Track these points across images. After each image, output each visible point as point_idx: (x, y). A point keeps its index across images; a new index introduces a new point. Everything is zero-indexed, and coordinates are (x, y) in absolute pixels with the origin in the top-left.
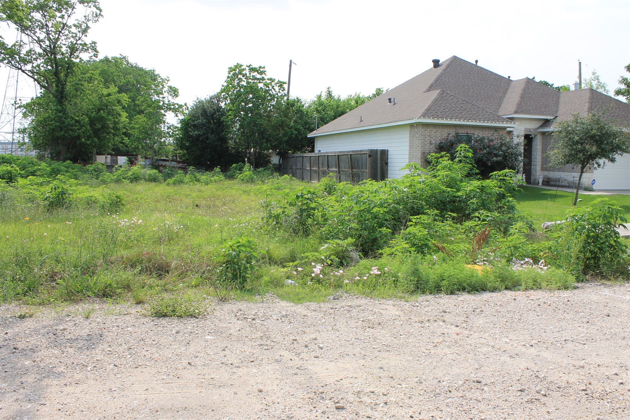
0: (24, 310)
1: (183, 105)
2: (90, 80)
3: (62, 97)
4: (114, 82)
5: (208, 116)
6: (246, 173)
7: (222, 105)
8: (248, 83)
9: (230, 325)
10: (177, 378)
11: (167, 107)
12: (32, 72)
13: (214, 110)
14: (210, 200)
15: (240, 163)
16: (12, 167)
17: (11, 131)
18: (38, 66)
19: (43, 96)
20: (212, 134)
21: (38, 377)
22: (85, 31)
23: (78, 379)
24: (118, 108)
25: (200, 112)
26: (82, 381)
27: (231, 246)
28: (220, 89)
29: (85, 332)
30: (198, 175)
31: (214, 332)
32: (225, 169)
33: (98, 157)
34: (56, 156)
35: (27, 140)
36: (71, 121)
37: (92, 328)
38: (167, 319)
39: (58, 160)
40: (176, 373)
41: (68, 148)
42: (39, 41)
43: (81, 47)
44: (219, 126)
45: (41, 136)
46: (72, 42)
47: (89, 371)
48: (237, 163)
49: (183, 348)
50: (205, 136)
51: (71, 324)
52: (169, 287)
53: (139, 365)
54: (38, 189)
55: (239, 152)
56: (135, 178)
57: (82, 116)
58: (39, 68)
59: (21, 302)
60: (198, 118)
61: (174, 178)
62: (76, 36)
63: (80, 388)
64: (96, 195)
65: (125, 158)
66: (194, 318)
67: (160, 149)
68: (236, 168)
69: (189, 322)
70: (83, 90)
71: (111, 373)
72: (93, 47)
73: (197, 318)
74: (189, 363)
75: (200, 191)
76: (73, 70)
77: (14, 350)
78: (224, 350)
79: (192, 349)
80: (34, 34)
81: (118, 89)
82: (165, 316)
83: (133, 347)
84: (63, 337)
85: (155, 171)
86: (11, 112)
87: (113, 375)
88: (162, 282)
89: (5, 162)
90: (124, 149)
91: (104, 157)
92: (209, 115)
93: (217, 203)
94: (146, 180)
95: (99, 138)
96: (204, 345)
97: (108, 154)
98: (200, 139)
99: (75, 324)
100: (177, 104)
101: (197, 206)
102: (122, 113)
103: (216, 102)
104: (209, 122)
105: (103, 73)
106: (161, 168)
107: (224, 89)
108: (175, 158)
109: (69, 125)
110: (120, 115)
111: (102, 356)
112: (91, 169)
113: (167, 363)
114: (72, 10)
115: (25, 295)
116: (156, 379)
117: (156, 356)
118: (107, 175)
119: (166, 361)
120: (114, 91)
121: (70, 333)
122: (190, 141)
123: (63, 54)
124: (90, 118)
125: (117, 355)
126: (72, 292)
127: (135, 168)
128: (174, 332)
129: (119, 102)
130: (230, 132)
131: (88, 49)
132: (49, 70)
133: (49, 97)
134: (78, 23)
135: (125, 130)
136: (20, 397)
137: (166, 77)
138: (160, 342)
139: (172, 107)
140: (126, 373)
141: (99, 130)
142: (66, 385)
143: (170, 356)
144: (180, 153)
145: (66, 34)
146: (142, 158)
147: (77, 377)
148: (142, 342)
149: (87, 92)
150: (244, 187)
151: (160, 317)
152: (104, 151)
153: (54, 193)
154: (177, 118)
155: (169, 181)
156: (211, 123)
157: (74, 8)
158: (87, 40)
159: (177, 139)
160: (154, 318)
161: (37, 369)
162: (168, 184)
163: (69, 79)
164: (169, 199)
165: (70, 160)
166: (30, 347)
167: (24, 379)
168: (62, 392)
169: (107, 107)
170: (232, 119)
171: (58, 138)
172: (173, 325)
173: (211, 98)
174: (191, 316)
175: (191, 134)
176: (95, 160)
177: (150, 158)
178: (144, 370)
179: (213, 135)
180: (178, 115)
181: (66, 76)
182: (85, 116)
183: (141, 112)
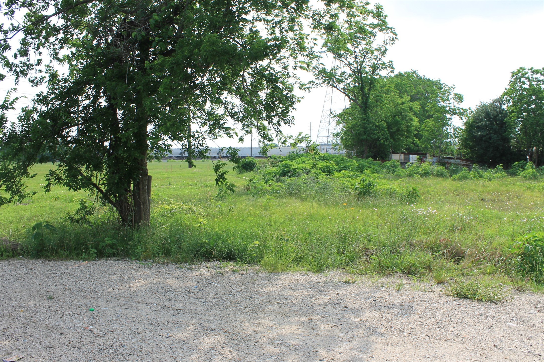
0: (347, 277)
1: (468, 109)
2: (388, 92)
3: (366, 107)
4: (406, 92)
5: (490, 118)
6: (529, 171)
7: (505, 107)
8: (531, 85)
9: (531, 315)
10: (484, 358)
11: (453, 112)
12: (344, 89)
13: (497, 112)
14: (494, 195)
15: (522, 161)
16: (330, 163)
17: (327, 135)
18: (349, 84)
19: (351, 107)
20: (494, 135)
21: (365, 333)
22: (384, 53)
23: (397, 341)
24: (410, 114)
25: (483, 114)
26: (400, 343)
27: (527, 240)
28: (503, 92)
29: (398, 302)
30: (481, 172)
31: (516, 320)
32: (507, 167)
33: (393, 155)
34: (361, 155)
35: (339, 142)
36: (373, 126)
37: (403, 300)
38: (468, 300)
39: (362, 157)
40: (483, 352)
41: (370, 148)
42: (350, 65)
43: (381, 66)
44: (502, 127)
45: (350, 139)
46: (374, 63)
47: (405, 337)
48: (519, 160)
49: (487, 331)
50: (488, 136)
51: (386, 294)
52: (466, 271)
53: (448, 339)
54: (349, 181)
55: (521, 151)
56: (425, 173)
57: (381, 122)
58: (349, 85)
59: (344, 270)
60: (482, 120)
61: (459, 174)
62: (377, 58)
63: (399, 349)
64: (395, 187)
65: (416, 156)
66: (494, 304)
67: (446, 148)
68: (518, 166)
69: (489, 307)
70: (382, 101)
71: (424, 342)
72: (390, 65)
73: (497, 304)
74: (495, 345)
75: (484, 186)
76: (374, 85)
77: (345, 309)
78: (529, 339)
79: (496, 332)
80: (346, 60)
81: (410, 98)
82: (466, 297)
83: (440, 322)
84: (380, 304)
85: (442, 168)
86: (327, 121)
87: (426, 344)
88: (459, 266)
89: (325, 160)
90: (415, 148)
91: (398, 155)
92: (492, 117)
93: (502, 197)
94: (433, 175)
95: (394, 140)
96: (507, 331)
97: (402, 153)
98: (484, 139)
99: (389, 294)
100: (462, 109)
101: (482, 199)
102: (413, 118)
103: (499, 105)
104: (492, 124)
105: (397, 86)
106: (447, 165)
107: (507, 93)
108: (459, 156)
109: (370, 130)
110: (412, 120)
111: (415, 325)
112: (389, 165)
113: (474, 342)
114: (374, 37)
115: (347, 265)
116: (464, 355)
117: (462, 333)
118: (401, 171)
119: (472, 339)
120: (407, 100)
121: (386, 301)
122: (473, 141)
123: (367, 73)
124: (387, 123)
125: (427, 327)
126: (383, 267)
127: (425, 165)
128: (476, 314)
129: (411, 109)
130: (512, 132)
131: (386, 67)
132: (356, 86)
133: (356, 108)
134: (379, 47)
135: (416, 132)
136: (354, 347)
137: (452, 86)
138: (465, 321)
139: (458, 111)
140: (437, 344)
141: (395, 132)
142: (387, 344)
143: (475, 335)
144: (464, 152)
145: (369, 57)
146: (430, 156)
147: (397, 339)
148: (448, 319)
149: (386, 101)
150: (527, 183)
151: (461, 298)
152: (399, 150)
153: (362, 184)
154: (462, 121)
155: (456, 176)
156: (494, 125)
157: (375, 36)
158: (386, 60)
159: (461, 140)
160: (455, 298)
161: (364, 327)
162: (454, 180)
163: (372, 92)
164: (457, 192)
165: (372, 157)
166: (357, 308)
167: (355, 333)
168: (385, 350)
169: (401, 114)
170: (514, 120)
171: (362, 140)
172: (475, 308)
173: (494, 102)
174: (492, 301)
175: (475, 135)
176: (391, 158)
177: (437, 156)
178: (452, 344)
179: (496, 136)
180: (463, 118)
181: (369, 90)
182: (383, 122)
183: (430, 117)
